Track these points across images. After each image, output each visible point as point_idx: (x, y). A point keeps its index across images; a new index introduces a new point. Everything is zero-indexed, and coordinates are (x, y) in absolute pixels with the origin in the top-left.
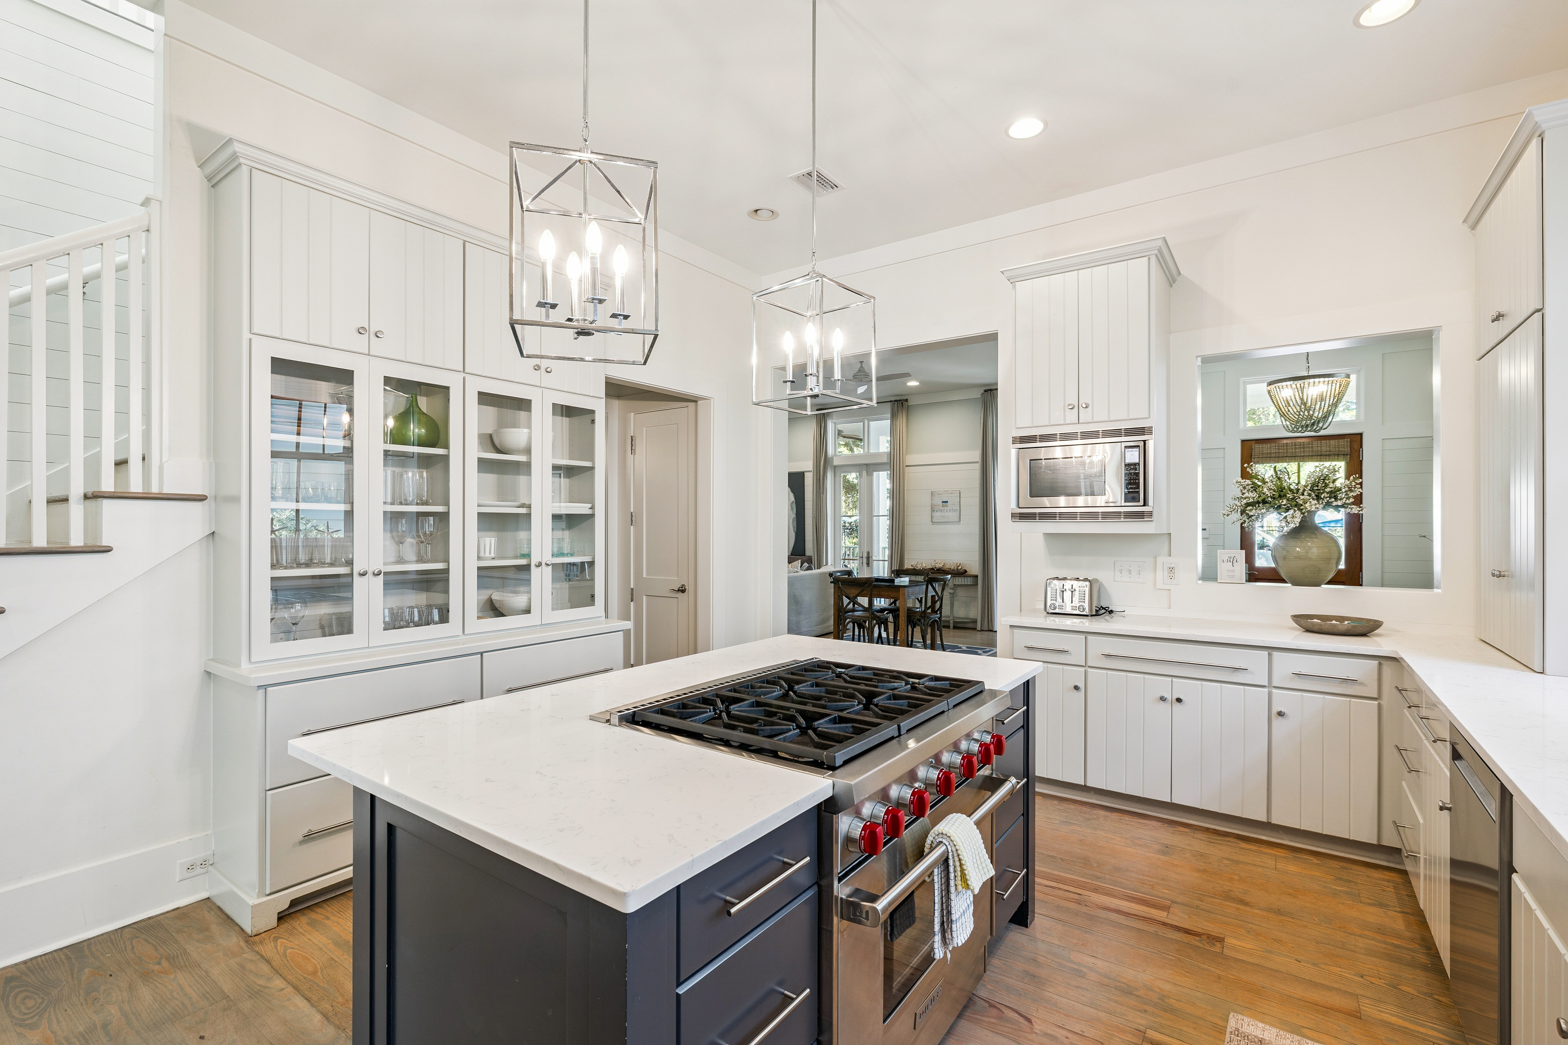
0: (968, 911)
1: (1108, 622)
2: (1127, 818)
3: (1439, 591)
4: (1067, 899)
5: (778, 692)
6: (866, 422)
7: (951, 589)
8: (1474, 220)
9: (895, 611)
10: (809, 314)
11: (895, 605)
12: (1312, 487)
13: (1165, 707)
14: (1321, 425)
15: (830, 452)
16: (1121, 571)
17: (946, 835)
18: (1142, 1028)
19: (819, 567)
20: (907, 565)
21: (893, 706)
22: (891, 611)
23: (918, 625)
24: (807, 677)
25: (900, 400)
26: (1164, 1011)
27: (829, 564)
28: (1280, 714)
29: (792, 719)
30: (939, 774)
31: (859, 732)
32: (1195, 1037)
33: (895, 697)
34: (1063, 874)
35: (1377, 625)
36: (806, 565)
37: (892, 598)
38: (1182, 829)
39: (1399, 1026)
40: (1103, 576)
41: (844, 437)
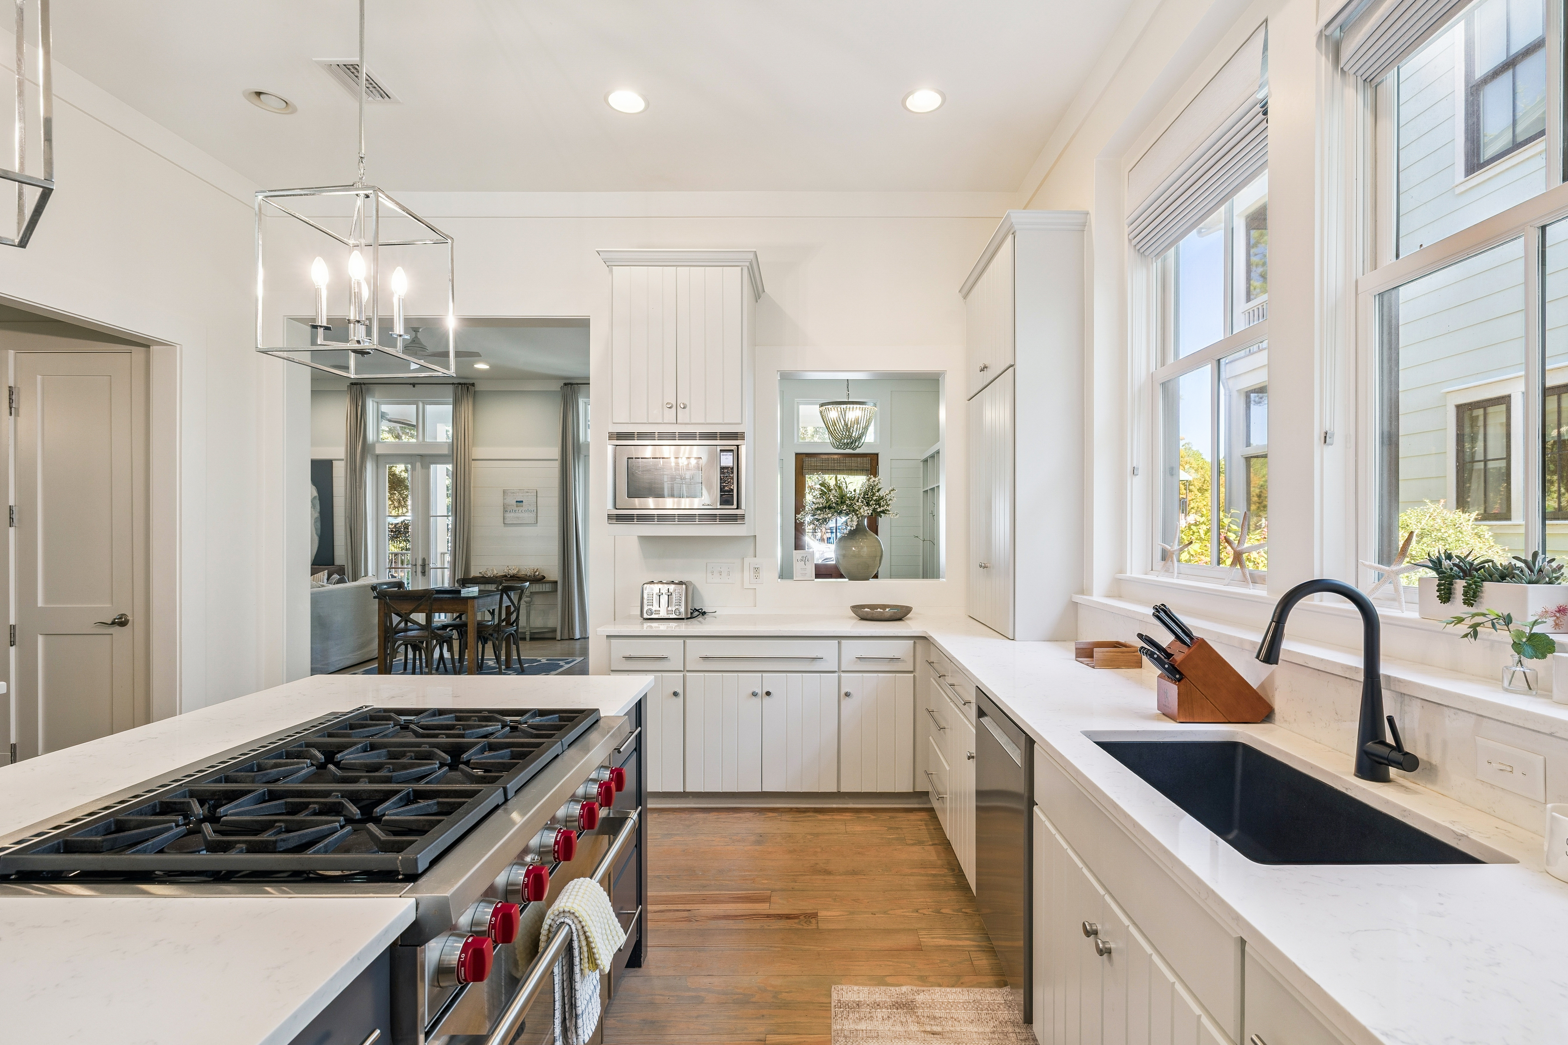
0: (595, 994)
1: (701, 623)
2: (723, 815)
3: (944, 580)
4: (677, 920)
5: (305, 768)
6: (421, 405)
7: (527, 597)
8: (966, 292)
9: (461, 628)
10: (351, 242)
11: (461, 619)
12: (864, 495)
13: (757, 700)
14: (857, 444)
15: (371, 436)
16: (712, 573)
17: (569, 912)
18: (762, 1037)
19: (355, 579)
20: (474, 573)
21: (492, 761)
22: (454, 627)
23: (490, 640)
24: (356, 737)
25: (465, 384)
26: (779, 1009)
27: (370, 574)
28: (847, 695)
29: (335, 809)
30: (557, 836)
31: (448, 810)
32: (807, 1024)
33: (492, 747)
34: (670, 893)
35: (908, 610)
36: (336, 577)
37: (457, 612)
38: (771, 814)
39: (946, 946)
40: (694, 577)
41: (390, 421)
